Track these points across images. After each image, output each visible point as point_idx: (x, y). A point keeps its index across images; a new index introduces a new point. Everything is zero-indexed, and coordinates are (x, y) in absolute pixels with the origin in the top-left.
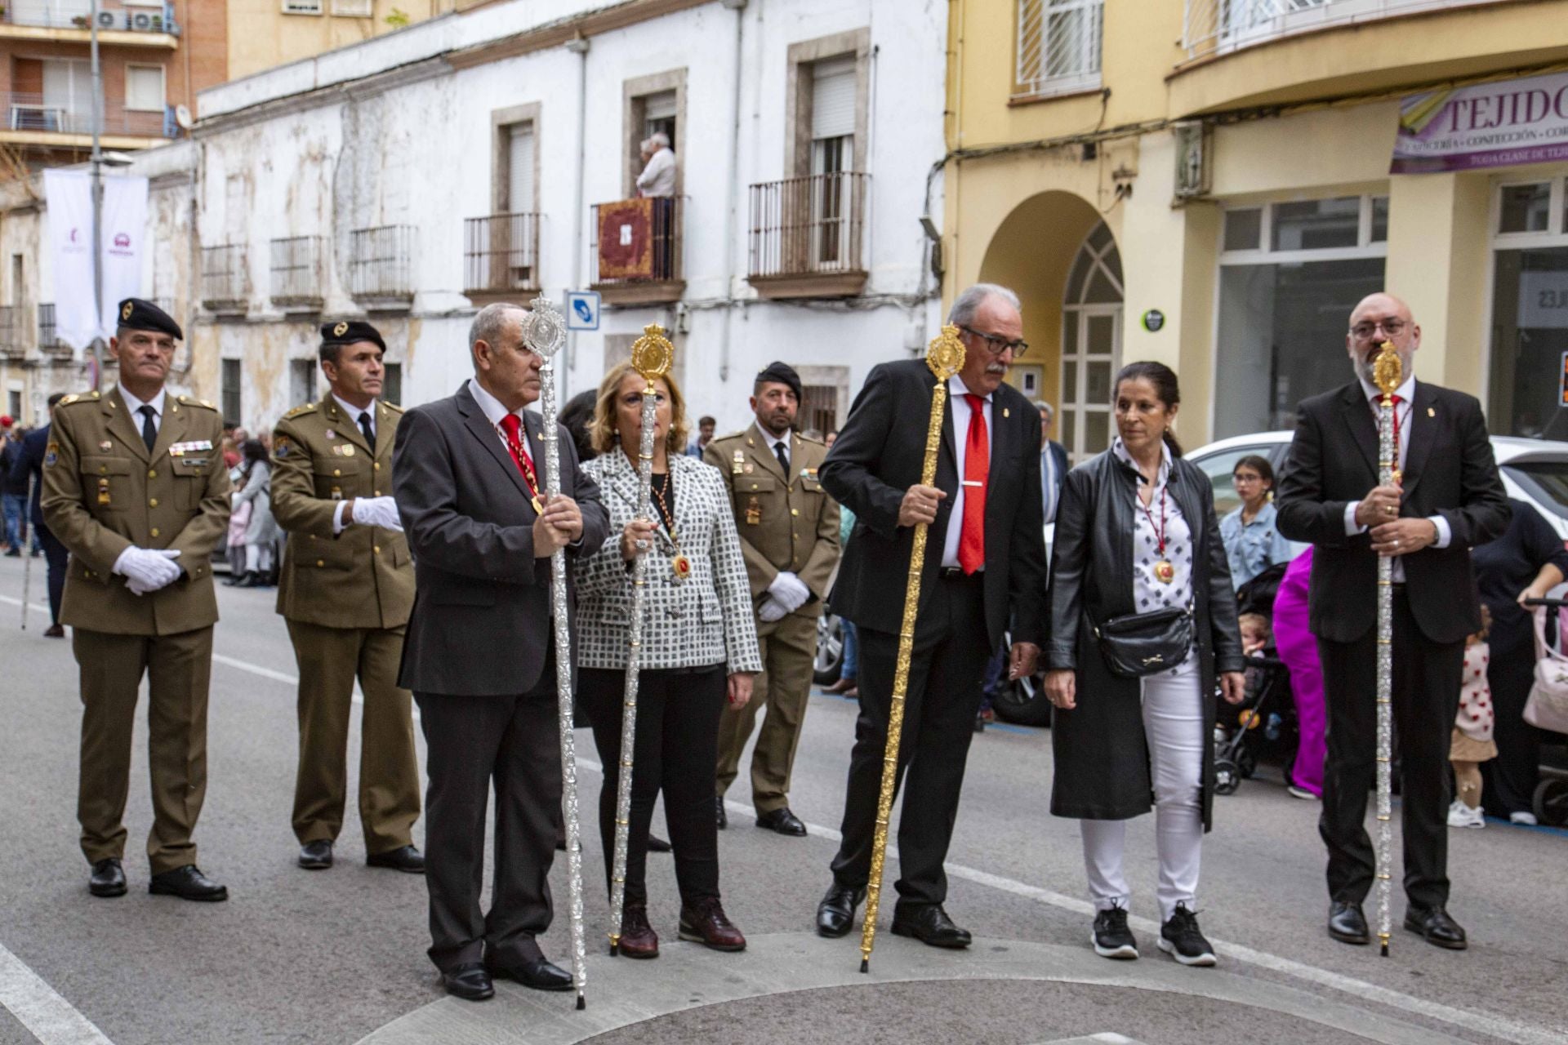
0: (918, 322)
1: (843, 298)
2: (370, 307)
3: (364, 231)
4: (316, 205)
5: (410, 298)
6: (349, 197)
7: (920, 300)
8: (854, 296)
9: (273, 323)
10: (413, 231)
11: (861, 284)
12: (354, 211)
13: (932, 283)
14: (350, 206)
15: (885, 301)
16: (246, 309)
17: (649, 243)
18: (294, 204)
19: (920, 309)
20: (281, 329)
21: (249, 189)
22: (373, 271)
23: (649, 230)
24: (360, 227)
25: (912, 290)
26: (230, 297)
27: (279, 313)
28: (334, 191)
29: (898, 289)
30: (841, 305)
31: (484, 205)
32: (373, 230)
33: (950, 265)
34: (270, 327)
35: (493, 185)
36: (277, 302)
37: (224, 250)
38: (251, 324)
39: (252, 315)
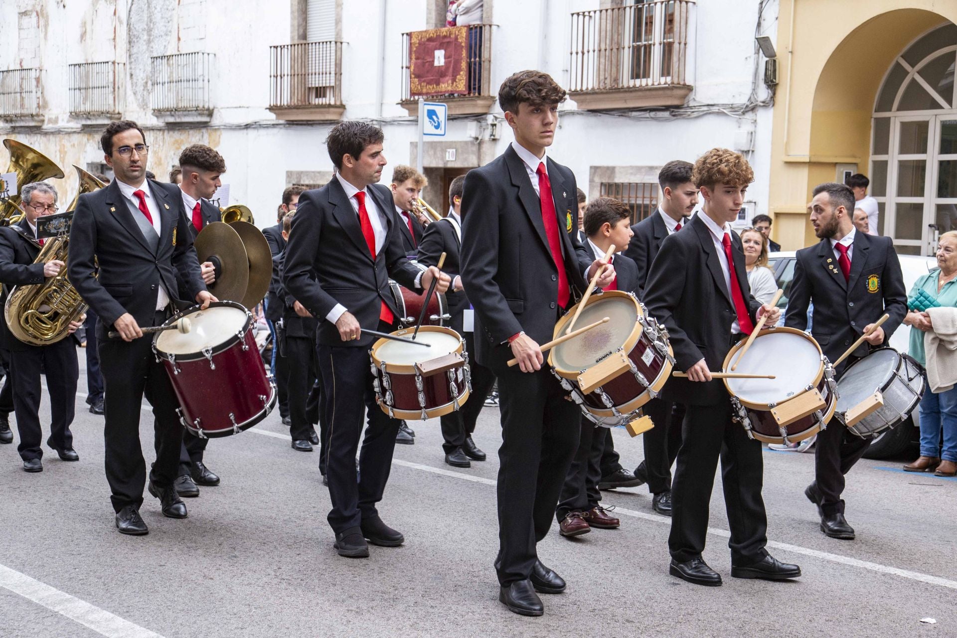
0: (747, 127)
1: (667, 108)
2: (171, 120)
3: (162, 58)
4: (112, 37)
5: (210, 113)
6: (144, 30)
7: (751, 108)
8: (678, 107)
9: (69, 133)
10: (211, 56)
11: (684, 97)
12: (149, 42)
13: (763, 93)
14: (146, 37)
15: (711, 110)
16: (43, 121)
17: (464, 65)
18: (88, 36)
19: (749, 116)
20: (76, 138)
21: (42, 23)
22: (170, 90)
23: (464, 54)
24: (155, 55)
25: (742, 100)
26: (25, 112)
27: (76, 125)
28: (128, 24)
29: (723, 99)
30: (666, 114)
31: (285, 35)
32: (169, 57)
33: (784, 77)
34: (66, 137)
35: (293, 19)
36: (75, 115)
37: (17, 73)
38: (46, 134)
39: (46, 126)
